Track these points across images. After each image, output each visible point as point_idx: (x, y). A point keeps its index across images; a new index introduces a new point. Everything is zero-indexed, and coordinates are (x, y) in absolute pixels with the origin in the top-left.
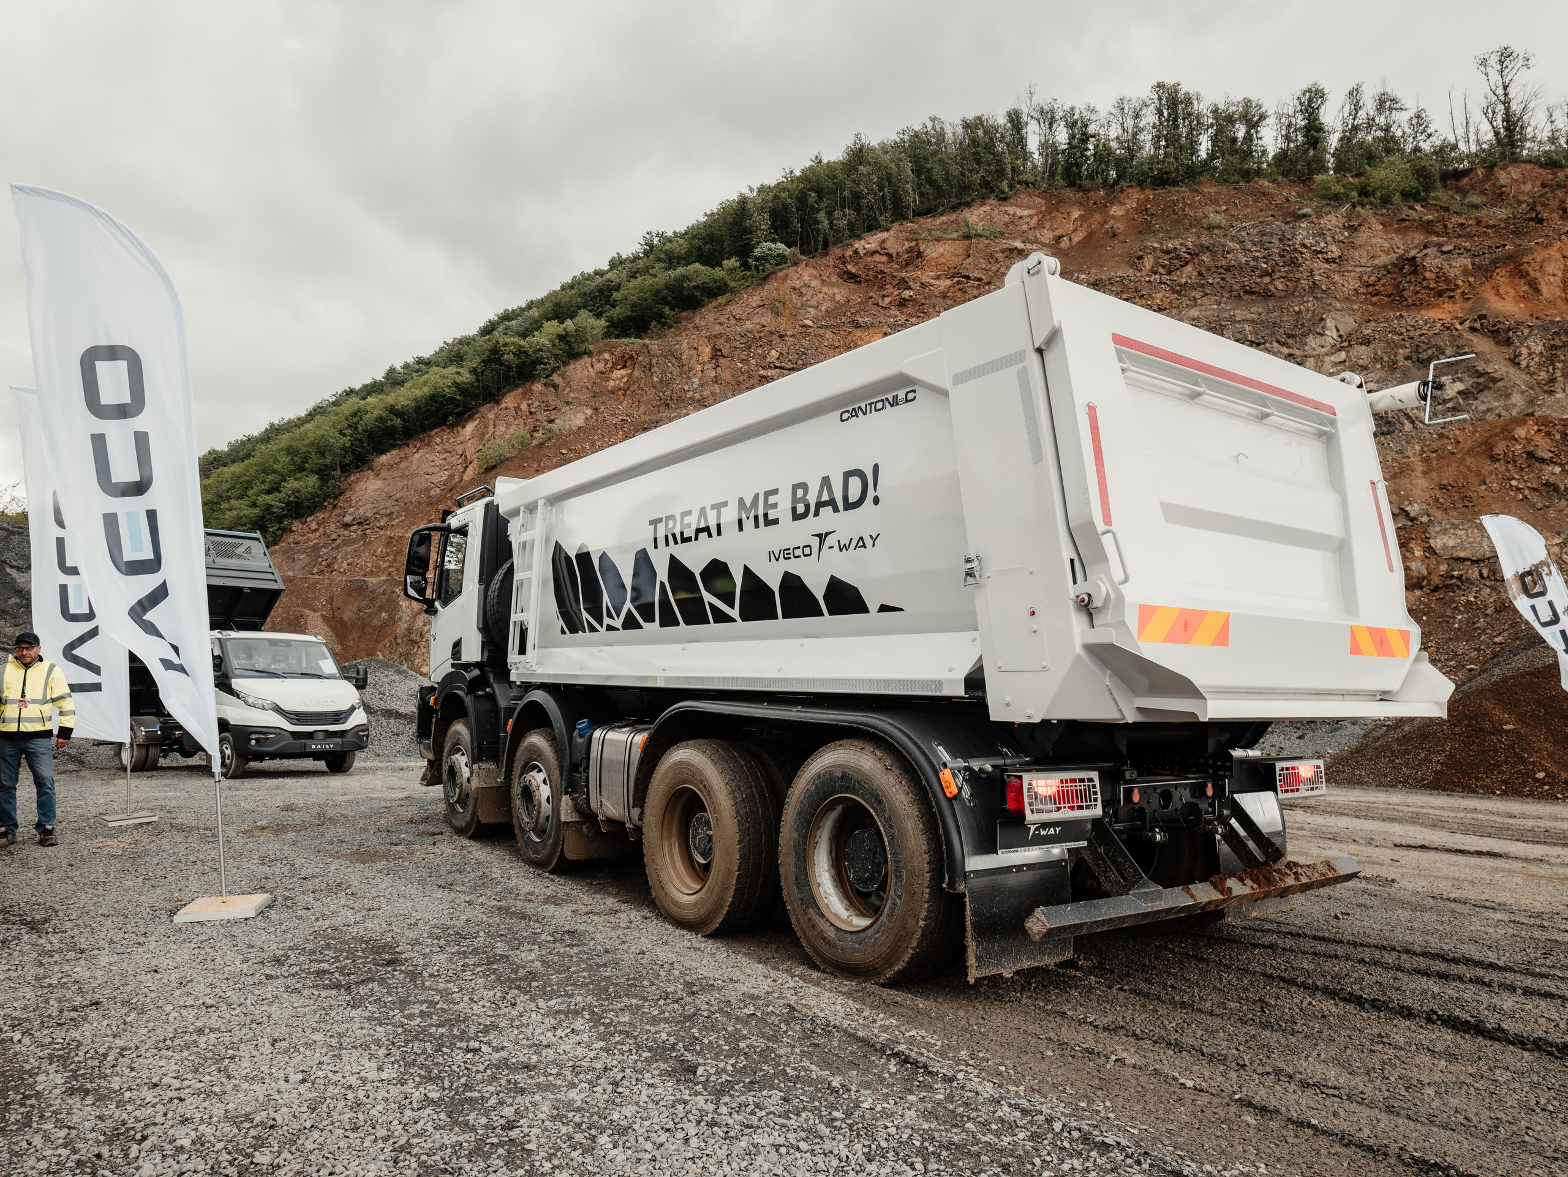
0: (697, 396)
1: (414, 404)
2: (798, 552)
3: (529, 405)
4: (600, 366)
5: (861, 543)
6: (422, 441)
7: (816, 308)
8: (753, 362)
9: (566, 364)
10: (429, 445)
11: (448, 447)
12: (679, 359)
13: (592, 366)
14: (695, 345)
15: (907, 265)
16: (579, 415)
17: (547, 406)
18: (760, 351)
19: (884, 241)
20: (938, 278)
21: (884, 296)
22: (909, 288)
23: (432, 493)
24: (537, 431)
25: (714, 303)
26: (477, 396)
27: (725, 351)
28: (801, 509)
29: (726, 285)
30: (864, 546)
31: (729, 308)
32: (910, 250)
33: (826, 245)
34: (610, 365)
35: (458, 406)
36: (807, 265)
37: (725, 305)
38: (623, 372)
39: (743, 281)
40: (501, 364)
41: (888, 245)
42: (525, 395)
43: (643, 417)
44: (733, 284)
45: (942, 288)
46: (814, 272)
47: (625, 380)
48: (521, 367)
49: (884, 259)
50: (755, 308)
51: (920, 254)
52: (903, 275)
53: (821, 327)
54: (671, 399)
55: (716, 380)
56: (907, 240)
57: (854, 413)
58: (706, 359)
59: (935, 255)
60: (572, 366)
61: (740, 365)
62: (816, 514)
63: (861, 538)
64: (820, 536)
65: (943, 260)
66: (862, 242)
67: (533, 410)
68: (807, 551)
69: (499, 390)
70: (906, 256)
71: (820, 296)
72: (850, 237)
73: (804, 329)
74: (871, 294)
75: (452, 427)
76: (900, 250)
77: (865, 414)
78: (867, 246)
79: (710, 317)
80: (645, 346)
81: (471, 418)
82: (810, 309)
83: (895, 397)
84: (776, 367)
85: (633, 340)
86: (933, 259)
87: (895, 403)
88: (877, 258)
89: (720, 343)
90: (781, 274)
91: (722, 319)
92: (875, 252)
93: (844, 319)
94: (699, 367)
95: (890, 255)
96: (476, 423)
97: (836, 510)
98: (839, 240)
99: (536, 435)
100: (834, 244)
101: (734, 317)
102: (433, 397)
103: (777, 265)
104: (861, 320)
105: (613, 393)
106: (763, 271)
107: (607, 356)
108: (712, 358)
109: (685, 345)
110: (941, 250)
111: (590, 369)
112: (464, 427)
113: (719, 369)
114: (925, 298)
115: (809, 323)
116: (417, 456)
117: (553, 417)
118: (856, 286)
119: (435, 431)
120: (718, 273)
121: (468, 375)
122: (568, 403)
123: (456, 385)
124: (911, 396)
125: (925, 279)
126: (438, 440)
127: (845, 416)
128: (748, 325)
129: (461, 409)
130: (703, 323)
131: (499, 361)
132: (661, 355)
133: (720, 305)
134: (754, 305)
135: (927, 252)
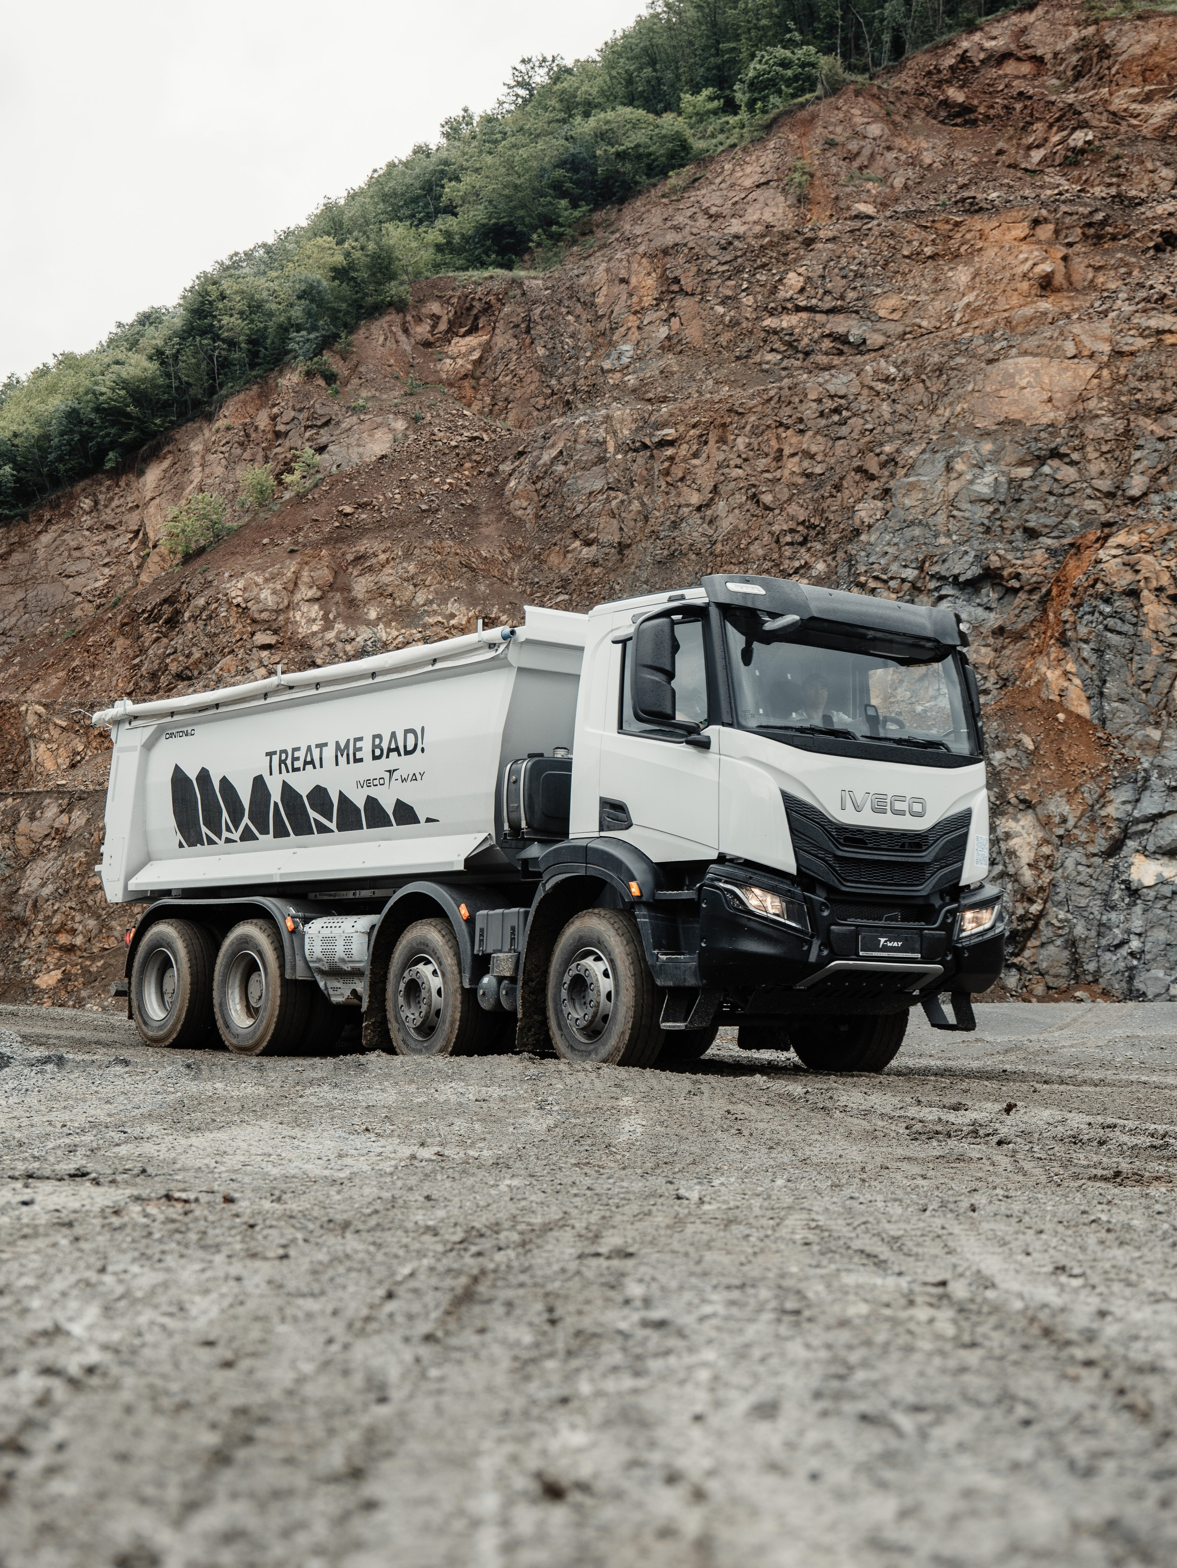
0: (632, 380)
1: (35, 431)
3: (274, 418)
4: (422, 330)
6: (55, 506)
7: (882, 181)
8: (747, 300)
9: (351, 329)
10: (68, 514)
11: (108, 516)
12: (590, 305)
13: (406, 331)
14: (623, 274)
15: (1078, 76)
16: (378, 434)
17: (313, 417)
18: (762, 277)
19: (1023, 31)
20: (1148, 98)
21: (1029, 148)
22: (1084, 125)
23: (77, 613)
24: (291, 471)
25: (661, 189)
26: (166, 405)
27: (688, 282)
29: (685, 146)
31: (694, 195)
32: (1082, 45)
33: (898, 50)
34: (443, 326)
35: (126, 428)
36: (857, 93)
37: (685, 189)
38: (472, 341)
39: (721, 137)
40: (216, 337)
41: (1033, 37)
42: (264, 397)
43: (516, 432)
44: (699, 145)
45: (1156, 121)
46: (875, 106)
47: (476, 356)
48: (255, 341)
49: (1026, 68)
50: (750, 190)
51: (1105, 51)
52: (1070, 98)
53: (895, 216)
54: (575, 390)
55: (669, 345)
56: (1078, 24)
58: (648, 301)
59: (1138, 50)
60: (361, 333)
61: (720, 310)
65: (1158, 59)
66: (977, 37)
67: (281, 428)
69: (212, 391)
70: (1074, 59)
71: (890, 156)
72: (950, 28)
73: (857, 224)
74: (1000, 145)
75: (116, 473)
76: (1061, 46)
78: (989, 44)
79: (655, 217)
80: (516, 283)
81: (155, 455)
82: (869, 185)
84: (798, 309)
85: (492, 271)
86: (1133, 59)
88: (1010, 68)
89: (678, 265)
90: (804, 114)
91: (680, 219)
92: (1004, 57)
93: (943, 198)
94: (633, 321)
95: (1038, 60)
96: (166, 464)
98: (927, 36)
99: (288, 478)
100: (916, 45)
101: (706, 212)
102: (73, 416)
103: (794, 96)
104: (980, 196)
105: (451, 385)
106: (764, 112)
107: (435, 307)
108: (659, 300)
109: (600, 273)
110: (1151, 38)
111: (403, 338)
112: (141, 473)
113: (675, 321)
114: (1121, 144)
115: (869, 209)
116: (45, 538)
117: (323, 440)
118: (968, 132)
119: (82, 484)
120: (669, 122)
121: (146, 364)
122: (355, 410)
123: (124, 384)
125: (1119, 103)
126: (87, 503)
128: (736, 227)
129: (131, 434)
130: (639, 230)
131: (210, 331)
132: (550, 299)
133: (674, 190)
134: (748, 183)
135: (1123, 43)
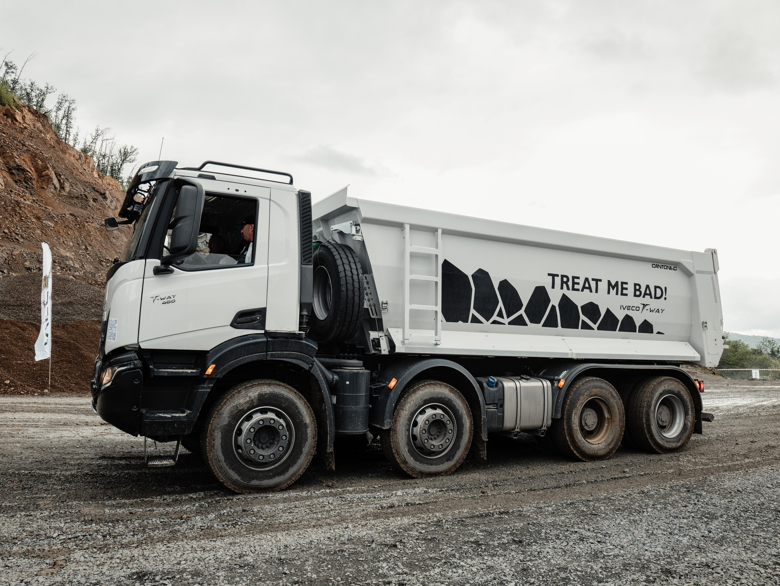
2: (633, 308)
5: (658, 311)
28: (638, 293)
30: (659, 312)
57: (657, 266)
62: (644, 297)
63: (658, 309)
64: (644, 305)
68: (638, 309)
77: (661, 268)
83: (670, 267)
87: (670, 269)
97: (651, 298)
124: (675, 269)
127: (654, 266)
